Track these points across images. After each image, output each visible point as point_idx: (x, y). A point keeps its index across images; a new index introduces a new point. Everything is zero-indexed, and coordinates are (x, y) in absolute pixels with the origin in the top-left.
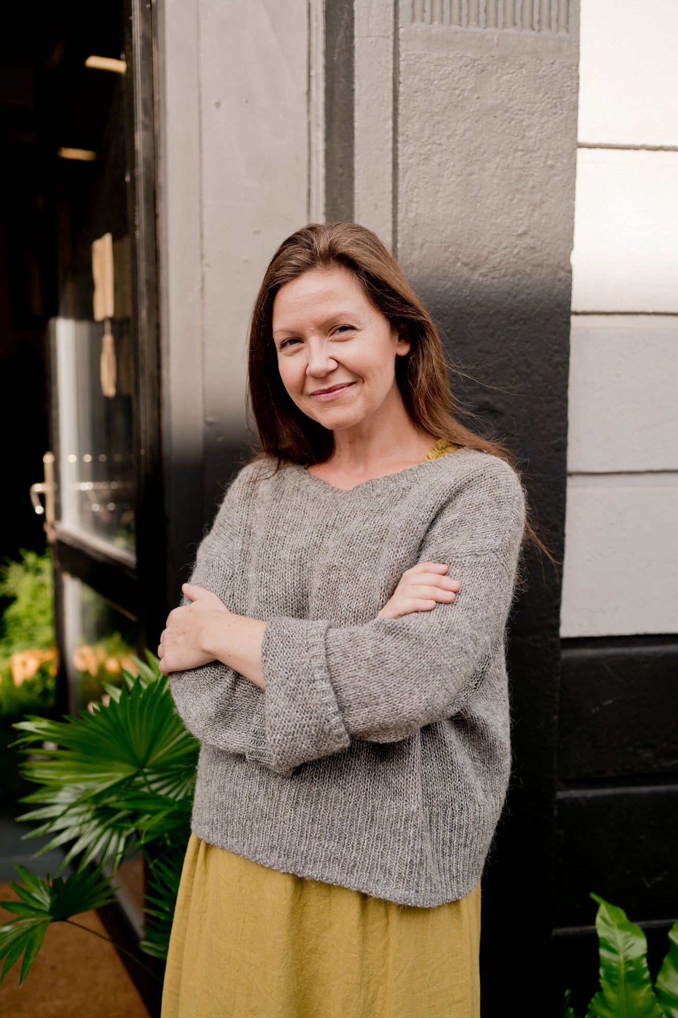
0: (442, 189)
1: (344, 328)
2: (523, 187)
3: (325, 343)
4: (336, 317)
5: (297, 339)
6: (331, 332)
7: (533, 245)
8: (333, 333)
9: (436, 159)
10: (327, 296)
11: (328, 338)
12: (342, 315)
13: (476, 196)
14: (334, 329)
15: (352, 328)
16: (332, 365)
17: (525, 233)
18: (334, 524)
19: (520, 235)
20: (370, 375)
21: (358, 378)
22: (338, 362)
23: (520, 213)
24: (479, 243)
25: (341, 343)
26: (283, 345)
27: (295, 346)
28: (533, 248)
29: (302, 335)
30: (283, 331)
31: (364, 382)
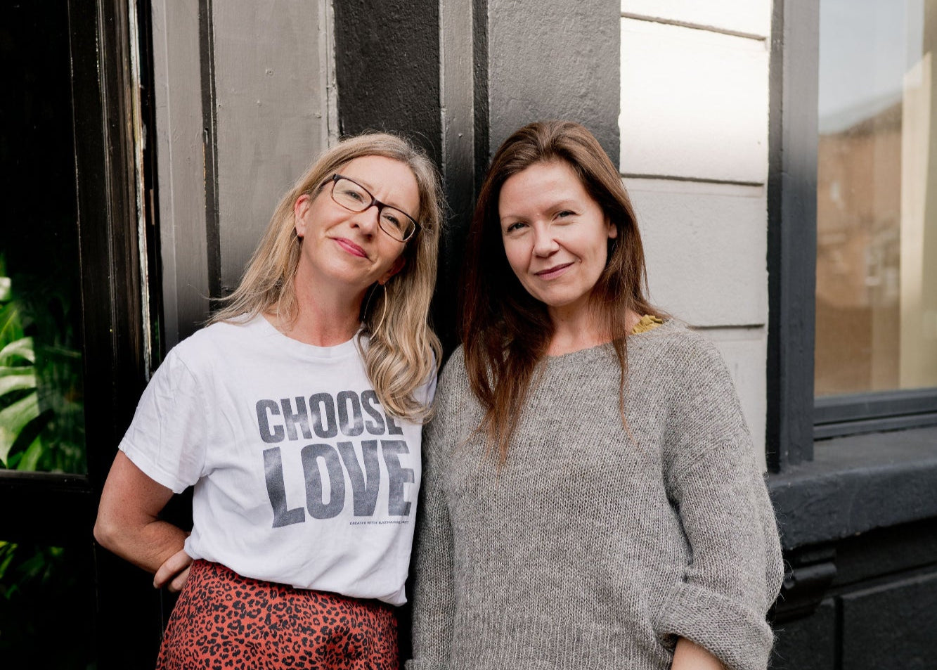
0: (522, 46)
1: (566, 213)
2: (583, 50)
3: (549, 225)
4: (558, 205)
5: (523, 223)
6: (554, 217)
7: (592, 107)
8: (556, 218)
9: (517, 16)
10: (552, 186)
11: (551, 222)
12: (563, 202)
13: (549, 56)
14: (556, 214)
15: (573, 213)
16: (555, 247)
17: (585, 95)
18: (549, 387)
19: (582, 97)
20: (587, 256)
21: (578, 257)
22: (559, 244)
23: (581, 75)
24: (551, 102)
25: (561, 227)
26: (510, 229)
27: (522, 230)
28: (592, 110)
29: (529, 220)
30: (512, 216)
31: (581, 262)
